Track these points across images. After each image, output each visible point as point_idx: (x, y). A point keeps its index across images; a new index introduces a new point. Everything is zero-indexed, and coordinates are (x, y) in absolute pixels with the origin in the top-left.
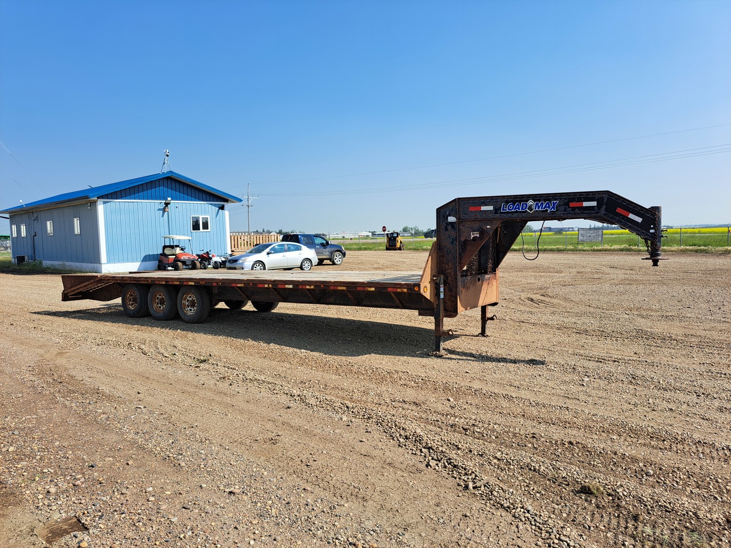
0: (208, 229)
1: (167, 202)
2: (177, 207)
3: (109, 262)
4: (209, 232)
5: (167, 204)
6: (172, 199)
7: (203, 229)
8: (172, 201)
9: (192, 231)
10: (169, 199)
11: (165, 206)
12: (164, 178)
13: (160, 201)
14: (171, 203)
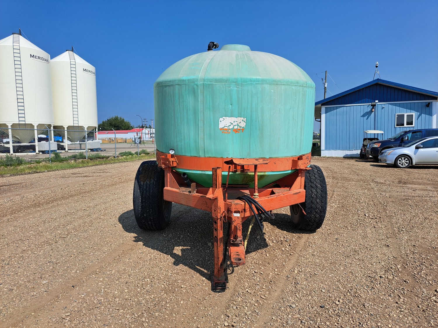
0: (412, 124)
1: (373, 103)
2: (383, 108)
3: (326, 149)
4: (413, 127)
5: (374, 106)
6: (379, 102)
7: (407, 125)
8: (378, 103)
9: (396, 126)
10: (377, 101)
11: (372, 107)
12: (373, 85)
13: (369, 104)
14: (377, 105)
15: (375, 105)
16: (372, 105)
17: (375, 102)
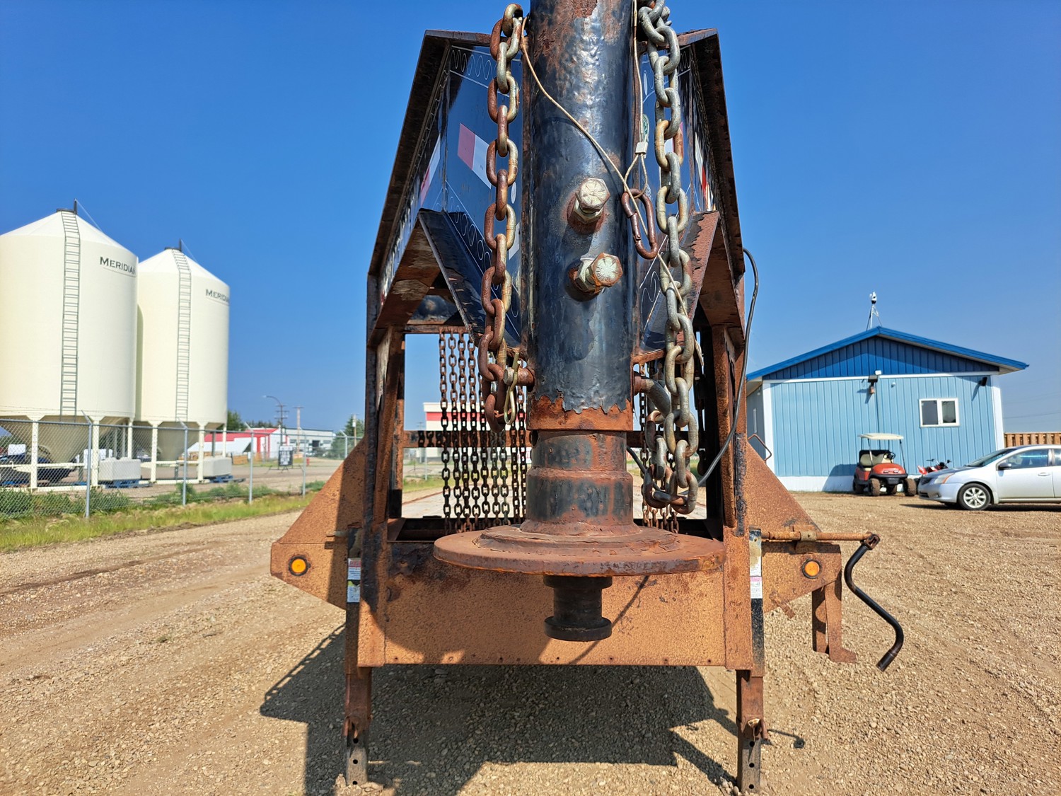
0: (955, 422)
1: (873, 377)
2: (892, 386)
4: (959, 427)
5: (873, 382)
6: (884, 373)
7: (945, 422)
8: (882, 377)
9: (922, 425)
10: (878, 372)
11: (870, 384)
12: (868, 339)
13: (862, 378)
14: (879, 380)
15: (876, 381)
16: (869, 381)
17: (875, 374)
